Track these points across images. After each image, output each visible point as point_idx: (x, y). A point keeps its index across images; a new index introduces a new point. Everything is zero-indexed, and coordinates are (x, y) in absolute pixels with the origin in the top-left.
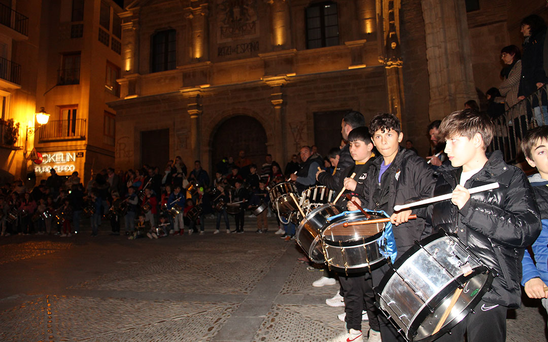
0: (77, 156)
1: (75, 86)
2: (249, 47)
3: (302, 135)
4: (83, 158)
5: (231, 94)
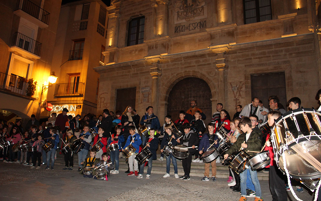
0: (77, 108)
1: (79, 61)
2: (199, 25)
4: (80, 109)
5: (184, 60)
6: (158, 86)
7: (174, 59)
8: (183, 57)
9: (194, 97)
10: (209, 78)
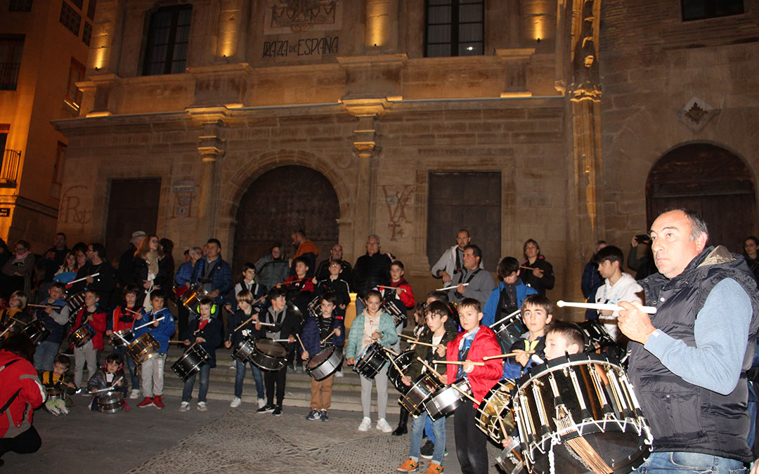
1: (8, 93)
2: (321, 45)
3: (405, 210)
4: (7, 218)
5: (281, 125)
6: (214, 179)
7: (258, 119)
8: (278, 117)
9: (298, 212)
10: (336, 171)
